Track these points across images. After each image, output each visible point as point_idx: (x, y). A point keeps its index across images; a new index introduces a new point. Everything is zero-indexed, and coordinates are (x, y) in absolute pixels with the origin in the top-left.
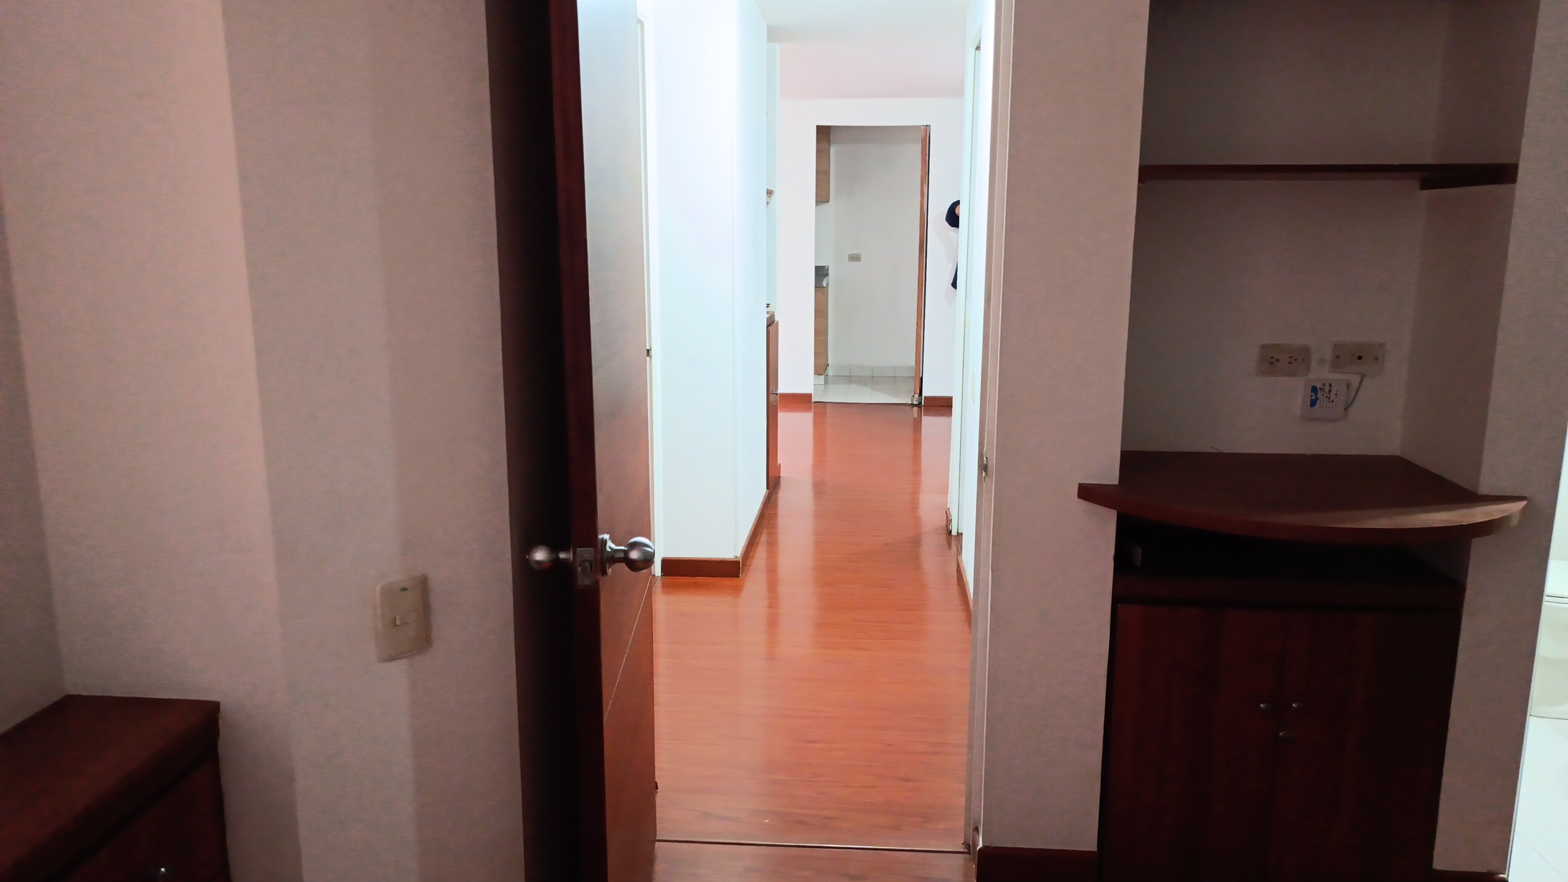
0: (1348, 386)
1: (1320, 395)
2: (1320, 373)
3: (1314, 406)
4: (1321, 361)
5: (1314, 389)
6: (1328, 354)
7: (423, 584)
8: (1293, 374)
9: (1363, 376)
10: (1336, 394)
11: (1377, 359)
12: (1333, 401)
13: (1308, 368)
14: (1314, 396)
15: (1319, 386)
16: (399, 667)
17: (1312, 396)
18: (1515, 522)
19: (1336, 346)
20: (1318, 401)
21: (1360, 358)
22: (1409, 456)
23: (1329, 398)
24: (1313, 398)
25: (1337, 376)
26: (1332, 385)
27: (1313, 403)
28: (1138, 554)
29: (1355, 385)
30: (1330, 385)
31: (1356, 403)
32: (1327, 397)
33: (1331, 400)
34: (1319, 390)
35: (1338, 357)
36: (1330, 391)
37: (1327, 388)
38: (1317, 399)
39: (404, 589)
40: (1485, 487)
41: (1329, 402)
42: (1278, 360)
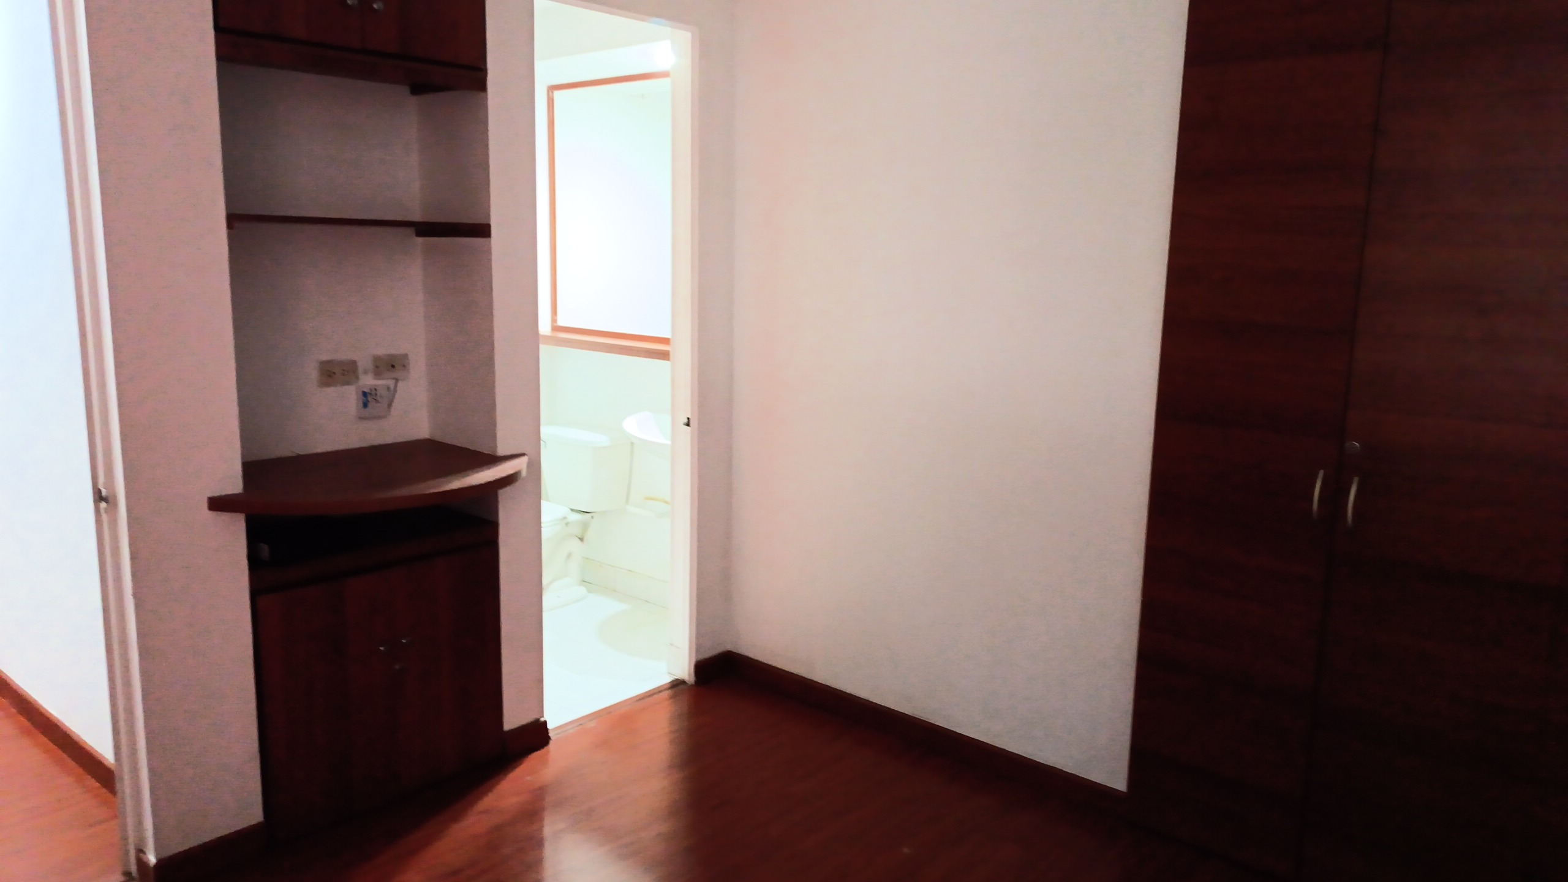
0: (388, 388)
1: (370, 399)
2: (368, 381)
3: (366, 407)
4: (366, 372)
5: (365, 394)
6: (370, 365)
8: (348, 383)
9: (397, 380)
10: (380, 396)
11: (404, 366)
13: (357, 378)
15: (368, 391)
18: (524, 473)
19: (374, 359)
20: (369, 403)
21: (393, 366)
22: (439, 437)
23: (376, 400)
24: (364, 401)
25: (379, 382)
26: (377, 389)
27: (365, 405)
28: (265, 550)
29: (392, 387)
30: (375, 389)
31: (396, 401)
32: (374, 399)
33: (378, 401)
34: (368, 395)
35: (377, 367)
36: (376, 394)
37: (373, 392)
38: (367, 401)
40: (501, 451)
41: (376, 403)
42: (333, 373)
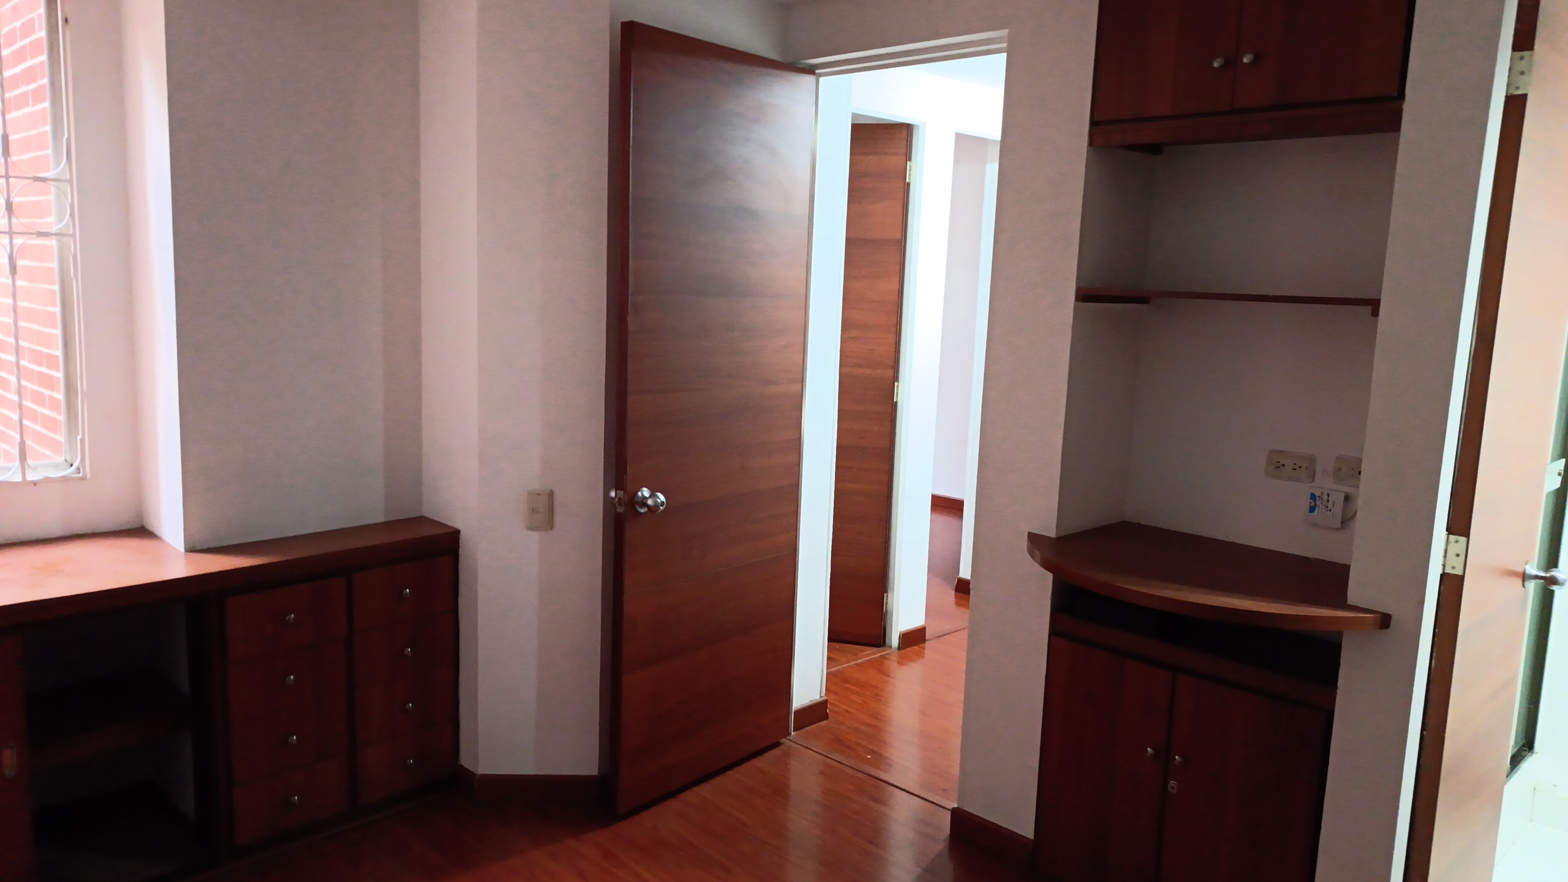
1: (1318, 503)
2: (1321, 483)
3: (1313, 512)
4: (1325, 472)
5: (1313, 497)
6: (1332, 466)
7: (551, 494)
8: (1301, 481)
10: (1334, 504)
12: (1330, 511)
13: (1311, 477)
14: (1313, 503)
15: (1318, 494)
16: (535, 536)
17: (1311, 503)
19: (1339, 459)
20: (1317, 508)
23: (1327, 507)
24: (1312, 505)
25: (1335, 487)
26: (1330, 495)
27: (1312, 509)
30: (1328, 495)
32: (1325, 505)
33: (1329, 509)
34: (1318, 498)
35: (1340, 470)
36: (1328, 500)
37: (1325, 497)
38: (1315, 506)
39: (539, 495)
41: (1327, 510)
42: (1283, 465)
